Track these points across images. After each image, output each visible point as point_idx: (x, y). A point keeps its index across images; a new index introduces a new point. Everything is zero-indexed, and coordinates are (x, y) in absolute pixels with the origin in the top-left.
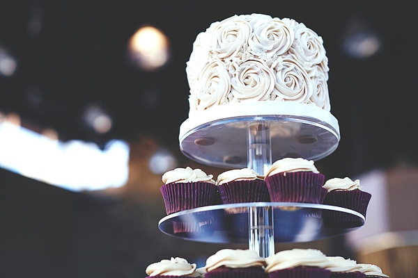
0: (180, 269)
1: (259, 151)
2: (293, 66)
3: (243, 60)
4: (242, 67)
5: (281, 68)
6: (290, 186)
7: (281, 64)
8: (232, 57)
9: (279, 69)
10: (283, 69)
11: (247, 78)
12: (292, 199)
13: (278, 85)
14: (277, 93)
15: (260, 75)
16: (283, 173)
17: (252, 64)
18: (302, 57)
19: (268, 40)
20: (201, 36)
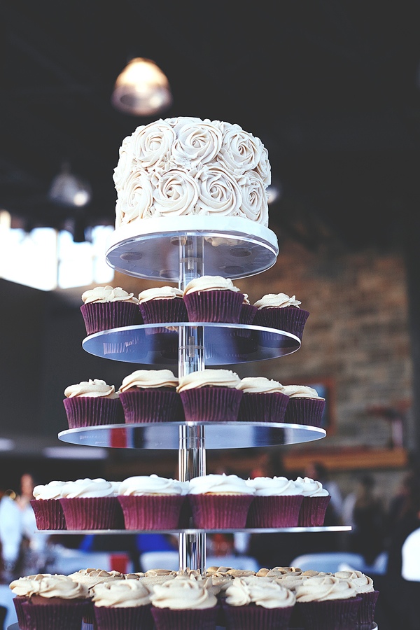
0: (97, 391)
1: (191, 266)
2: (220, 175)
3: (166, 170)
4: (165, 177)
5: (206, 178)
6: (204, 305)
7: (205, 173)
8: (155, 167)
9: (204, 179)
10: (209, 179)
11: (170, 189)
12: (206, 319)
13: (202, 197)
14: (200, 205)
15: (184, 187)
16: (197, 292)
17: (175, 174)
18: (231, 164)
19: (192, 147)
20: (127, 140)
